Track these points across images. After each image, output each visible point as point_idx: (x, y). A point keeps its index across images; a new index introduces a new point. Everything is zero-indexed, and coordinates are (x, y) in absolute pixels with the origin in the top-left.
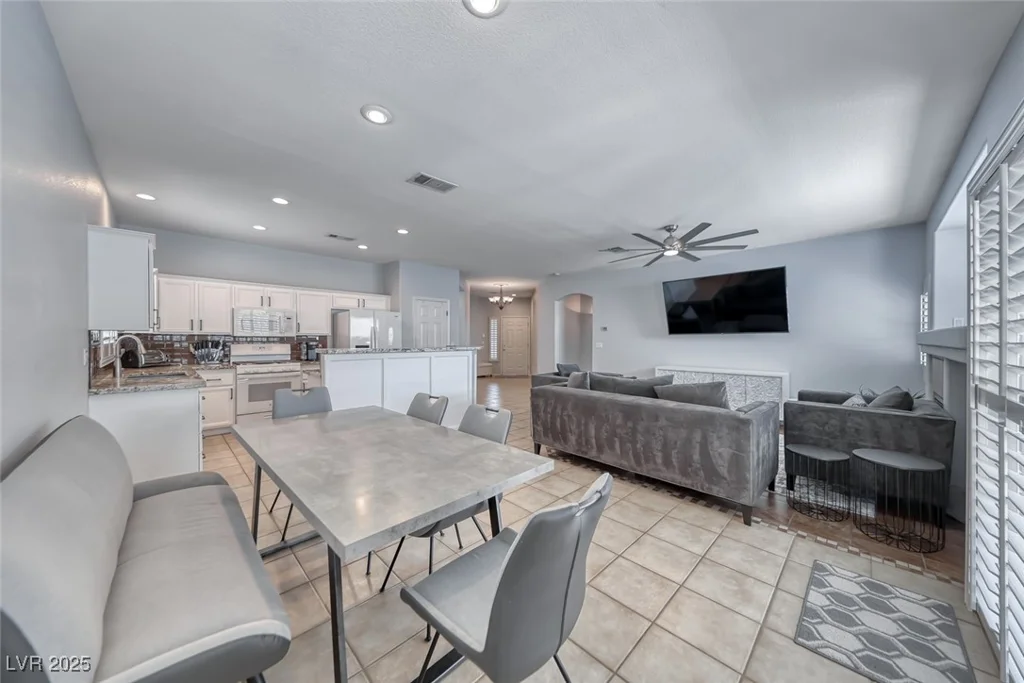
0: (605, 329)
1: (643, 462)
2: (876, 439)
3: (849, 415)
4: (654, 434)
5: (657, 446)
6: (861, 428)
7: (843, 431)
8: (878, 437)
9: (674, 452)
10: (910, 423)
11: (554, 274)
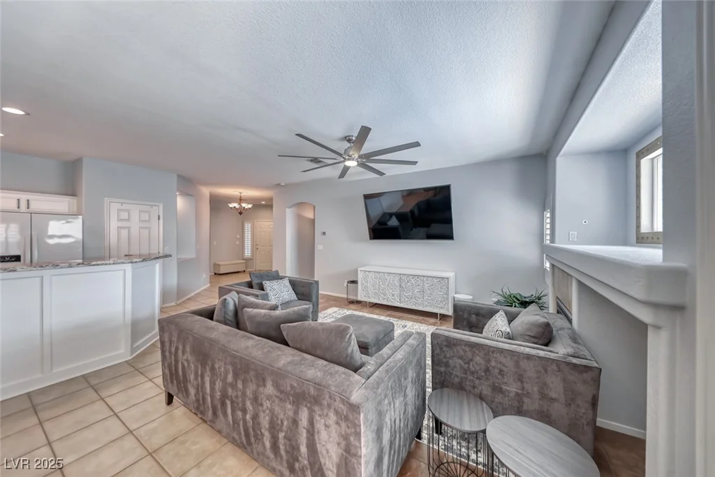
0: (324, 233)
1: (253, 440)
2: (519, 384)
3: (493, 352)
4: (262, 405)
5: (265, 421)
6: (505, 369)
7: (487, 370)
8: (522, 382)
9: (281, 435)
10: (554, 367)
11: (279, 184)
